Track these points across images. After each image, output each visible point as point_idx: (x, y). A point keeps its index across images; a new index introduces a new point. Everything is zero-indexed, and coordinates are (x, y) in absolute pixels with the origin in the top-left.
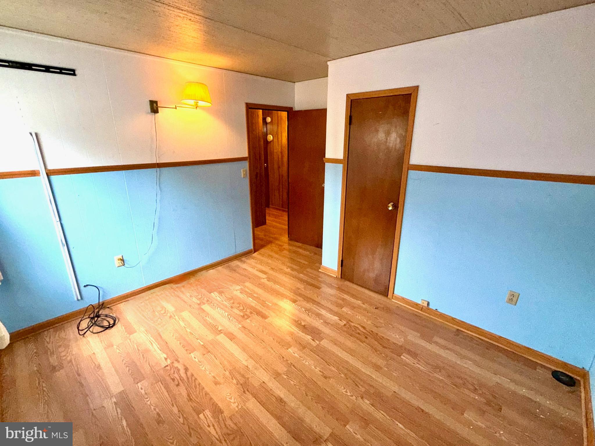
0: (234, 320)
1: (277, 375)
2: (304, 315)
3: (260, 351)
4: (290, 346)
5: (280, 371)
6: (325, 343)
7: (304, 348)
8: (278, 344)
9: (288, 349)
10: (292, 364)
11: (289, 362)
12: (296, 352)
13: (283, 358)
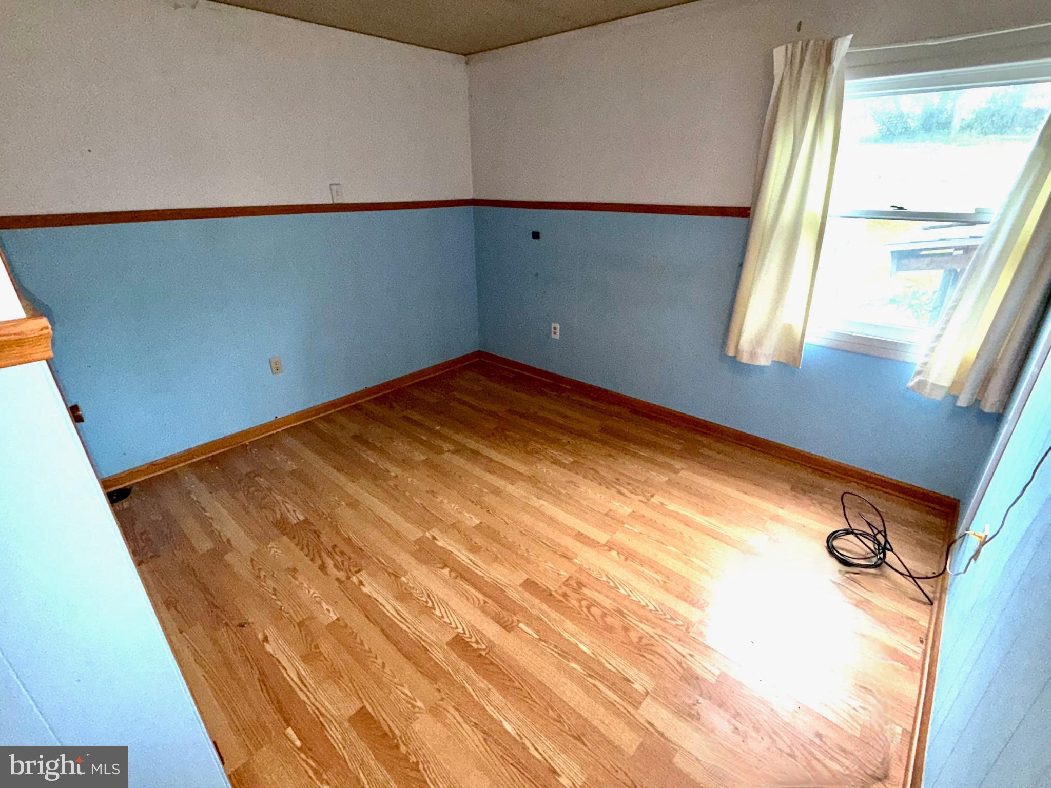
0: (595, 574)
1: (496, 492)
2: (440, 594)
3: (527, 519)
4: (477, 527)
5: (492, 496)
6: (413, 532)
7: (453, 526)
8: (496, 529)
9: (481, 523)
10: (476, 504)
11: (479, 506)
12: (468, 520)
13: (488, 511)
